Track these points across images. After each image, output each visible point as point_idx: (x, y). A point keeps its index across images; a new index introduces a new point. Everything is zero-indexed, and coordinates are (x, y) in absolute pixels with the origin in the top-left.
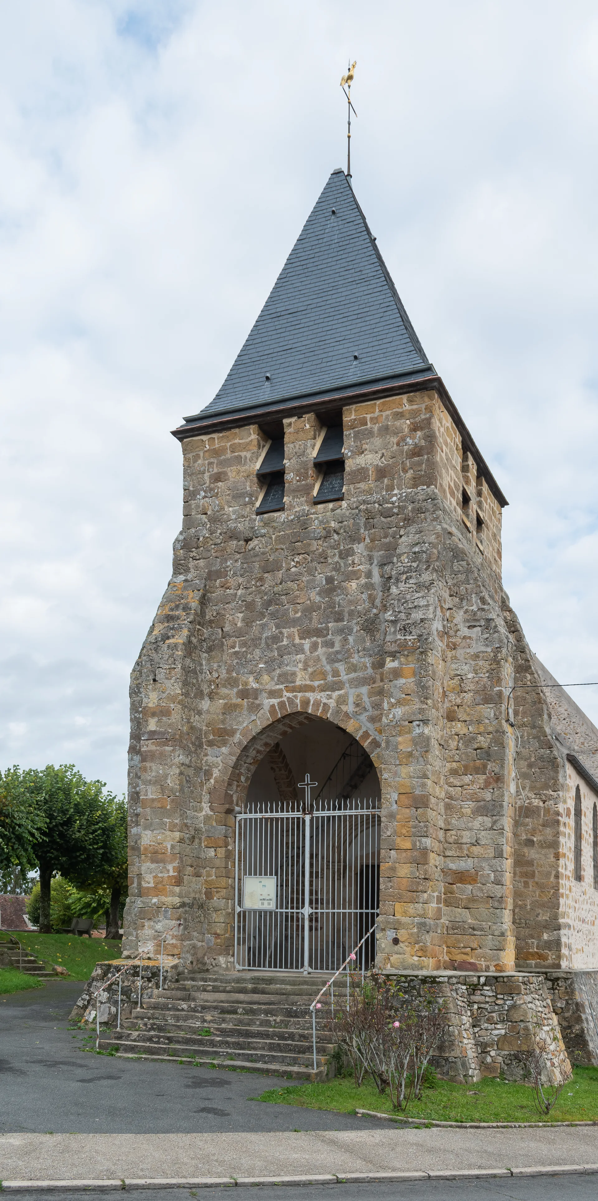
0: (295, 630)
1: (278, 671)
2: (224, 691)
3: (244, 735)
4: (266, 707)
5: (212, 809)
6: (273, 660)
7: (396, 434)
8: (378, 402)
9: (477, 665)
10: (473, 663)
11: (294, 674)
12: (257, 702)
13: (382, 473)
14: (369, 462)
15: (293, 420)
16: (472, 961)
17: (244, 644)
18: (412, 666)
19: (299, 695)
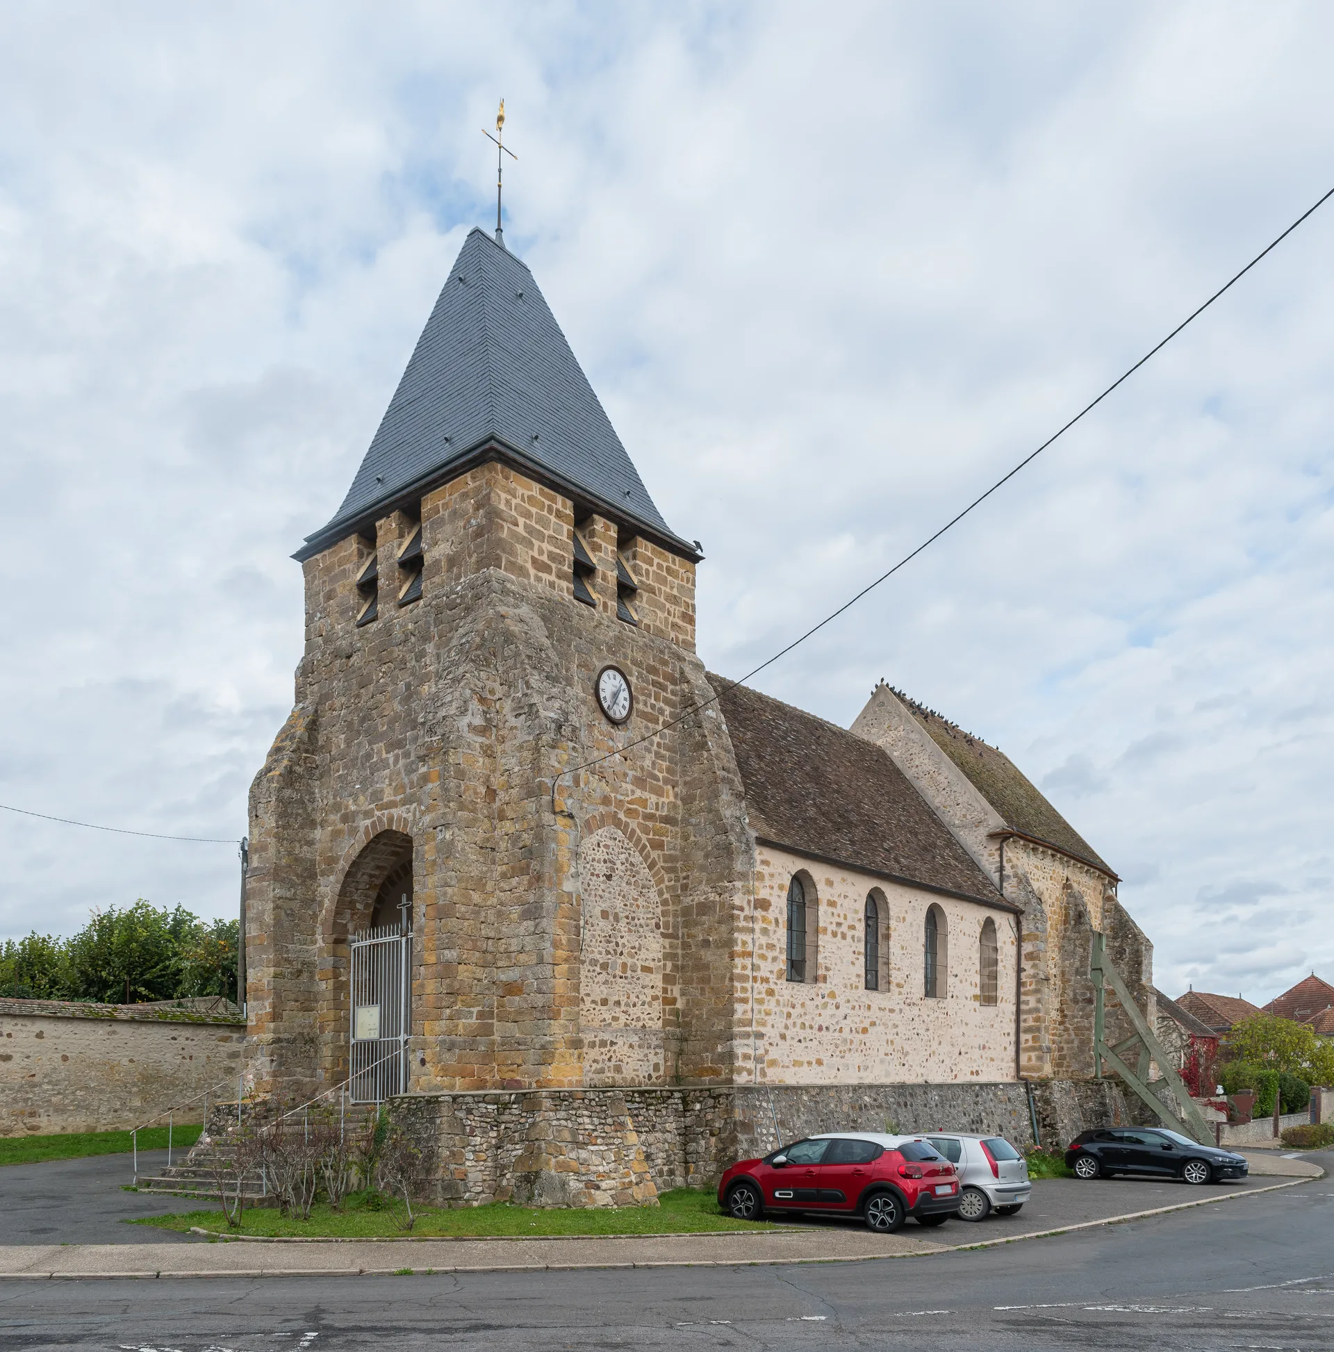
0: (382, 744)
1: (370, 791)
2: (332, 817)
3: (346, 861)
4: (362, 830)
5: (324, 941)
6: (366, 779)
7: (462, 517)
8: (448, 486)
9: (521, 756)
10: (518, 755)
11: (382, 791)
12: (355, 825)
13: (452, 561)
14: (442, 552)
15: (382, 521)
16: (518, 1078)
17: (345, 767)
18: (437, 768)
19: (386, 812)
